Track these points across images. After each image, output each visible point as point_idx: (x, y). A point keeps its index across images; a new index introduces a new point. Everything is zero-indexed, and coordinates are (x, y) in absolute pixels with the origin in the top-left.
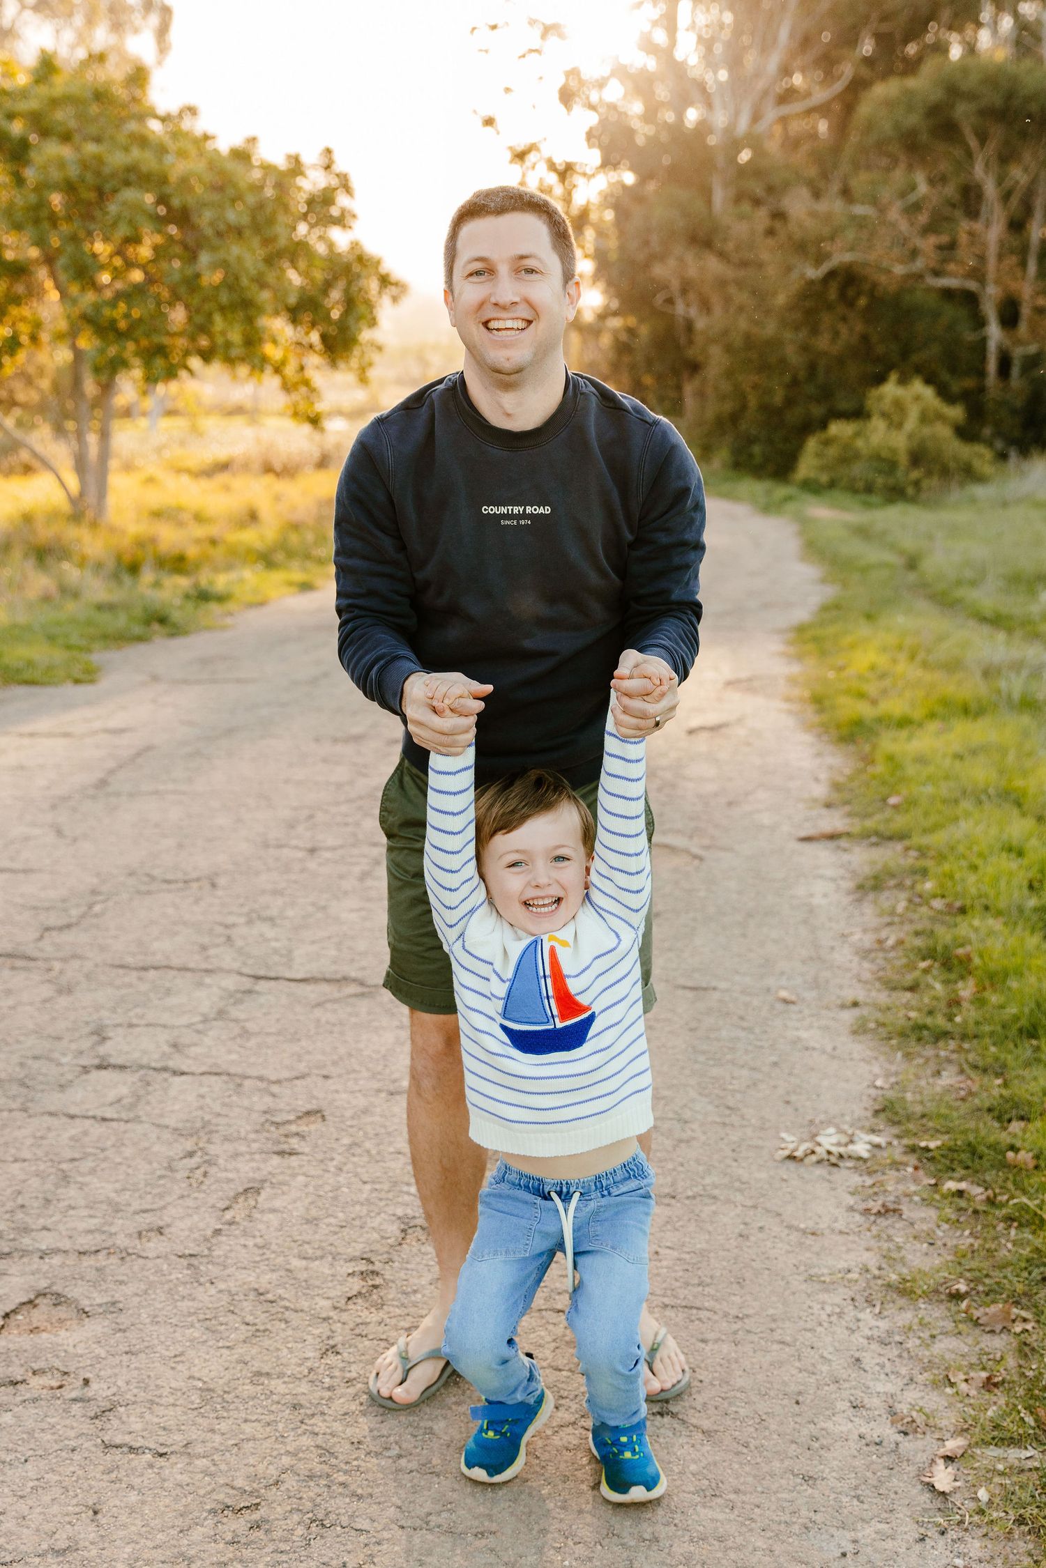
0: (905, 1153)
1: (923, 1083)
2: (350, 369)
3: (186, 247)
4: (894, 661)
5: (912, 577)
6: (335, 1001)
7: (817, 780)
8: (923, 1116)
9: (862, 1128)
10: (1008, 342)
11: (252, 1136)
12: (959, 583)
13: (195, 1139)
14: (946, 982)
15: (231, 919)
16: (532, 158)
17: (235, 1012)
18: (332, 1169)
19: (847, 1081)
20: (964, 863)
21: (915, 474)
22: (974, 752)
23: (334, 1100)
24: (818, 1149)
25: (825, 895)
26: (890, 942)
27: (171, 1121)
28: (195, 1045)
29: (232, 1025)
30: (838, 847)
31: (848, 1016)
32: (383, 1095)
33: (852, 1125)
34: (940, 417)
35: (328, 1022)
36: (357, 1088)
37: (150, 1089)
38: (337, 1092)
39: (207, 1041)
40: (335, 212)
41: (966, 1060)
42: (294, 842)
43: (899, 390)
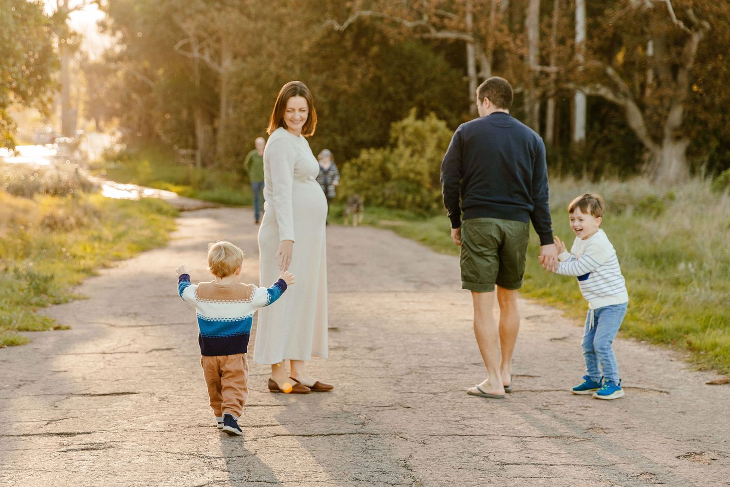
43: (419, 123)
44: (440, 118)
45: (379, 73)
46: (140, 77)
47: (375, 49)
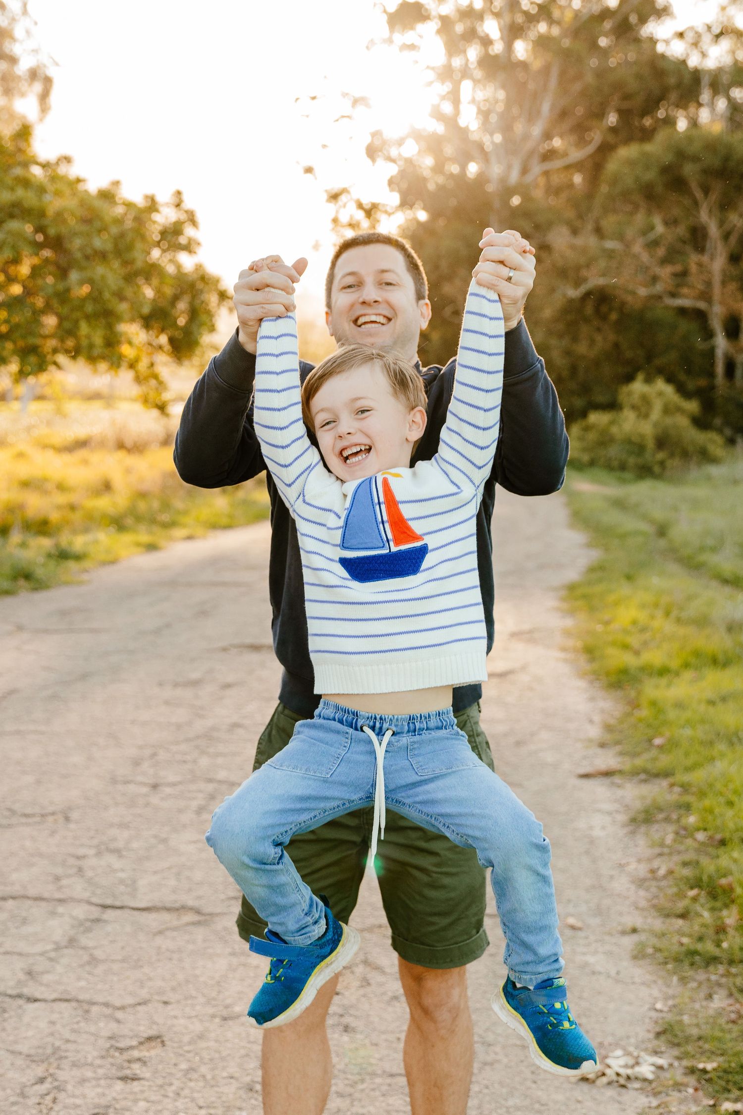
0: (685, 1074)
1: (697, 1006)
2: (193, 366)
3: (58, 267)
4: (652, 617)
5: (662, 543)
6: (175, 929)
7: (591, 721)
8: (700, 1038)
9: (646, 1050)
10: (732, 351)
11: (98, 1062)
12: (702, 549)
13: (45, 1065)
14: (713, 909)
15: (81, 851)
16: (343, 198)
17: (84, 941)
18: (171, 1095)
19: (630, 1004)
20: (722, 800)
21: (660, 456)
22: (724, 699)
23: (173, 1026)
24: (608, 1071)
25: (603, 828)
26: (662, 872)
27: (24, 1048)
28: (48, 972)
29: (81, 952)
30: (613, 784)
31: (628, 942)
32: (217, 1020)
33: (637, 1047)
34: (679, 409)
35: (168, 950)
36: (193, 1013)
37: (6, 1015)
38: (175, 1017)
39: (59, 969)
40: (183, 240)
41: (734, 984)
42: (140, 778)
43: (647, 388)
44: (667, 381)
45: (618, 339)
47: (614, 316)
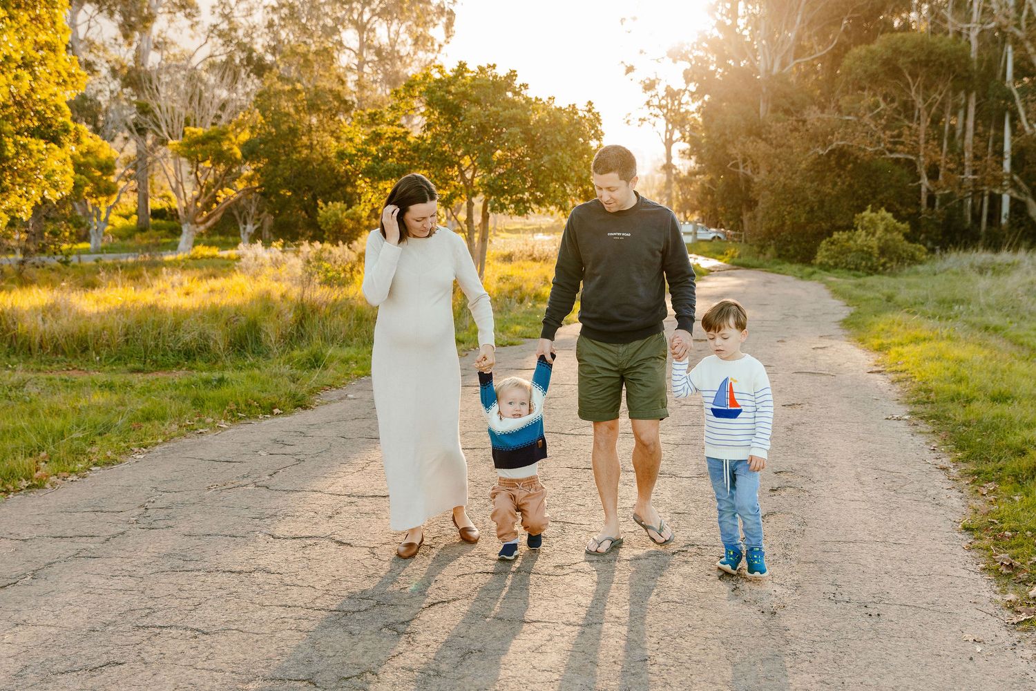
10: (932, 188)
21: (883, 260)
43: (874, 215)
44: (888, 210)
45: (852, 182)
46: (707, 185)
47: (850, 166)
